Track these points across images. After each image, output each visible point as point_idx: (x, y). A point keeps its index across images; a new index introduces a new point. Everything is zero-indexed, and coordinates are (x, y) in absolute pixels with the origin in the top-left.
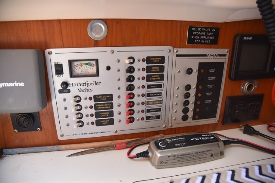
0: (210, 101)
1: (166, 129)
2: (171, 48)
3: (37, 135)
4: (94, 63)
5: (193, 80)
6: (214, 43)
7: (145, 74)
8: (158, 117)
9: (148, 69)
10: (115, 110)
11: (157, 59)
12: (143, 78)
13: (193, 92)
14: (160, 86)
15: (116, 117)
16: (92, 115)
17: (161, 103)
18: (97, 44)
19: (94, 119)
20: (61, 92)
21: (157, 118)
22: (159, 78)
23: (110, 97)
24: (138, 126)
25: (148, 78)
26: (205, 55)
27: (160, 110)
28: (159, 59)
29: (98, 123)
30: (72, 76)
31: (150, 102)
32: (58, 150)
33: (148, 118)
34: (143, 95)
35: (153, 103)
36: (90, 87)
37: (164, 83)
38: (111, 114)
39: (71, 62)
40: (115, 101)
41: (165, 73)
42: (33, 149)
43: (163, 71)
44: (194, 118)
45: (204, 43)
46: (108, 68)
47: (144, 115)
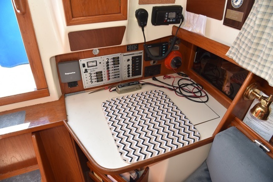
0: (138, 69)
1: (122, 81)
2: (121, 53)
3: (77, 88)
4: (95, 62)
5: (130, 63)
6: (137, 49)
7: (113, 63)
8: (119, 77)
9: (114, 61)
10: (103, 76)
12: (112, 65)
13: (131, 67)
14: (118, 66)
15: (104, 79)
16: (95, 79)
17: (119, 72)
18: (96, 56)
19: (96, 80)
20: (85, 72)
23: (101, 72)
24: (112, 81)
25: (114, 64)
26: (134, 54)
27: (119, 74)
28: (117, 58)
29: (98, 81)
30: (88, 67)
32: (85, 92)
33: (115, 78)
34: (113, 70)
35: (116, 72)
36: (94, 70)
37: (119, 65)
38: (102, 78)
39: (87, 63)
40: (103, 73)
41: (120, 62)
42: (75, 93)
43: (119, 61)
44: (132, 76)
45: (133, 50)
46: (100, 63)
47: (114, 77)
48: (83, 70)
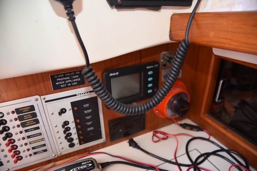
0: (92, 128)
1: (57, 156)
2: (38, 97)
5: (69, 116)
6: (81, 84)
9: (20, 118)
11: (26, 108)
12: (18, 126)
13: (72, 125)
14: (38, 128)
15: (4, 160)
17: (44, 140)
21: (44, 152)
22: (35, 123)
25: (23, 125)
26: (76, 95)
27: (44, 145)
28: (28, 108)
31: (32, 141)
33: (35, 153)
34: (23, 138)
35: (35, 142)
37: (40, 125)
41: (39, 117)
43: (36, 116)
44: (80, 144)
45: (71, 86)
47: (31, 152)
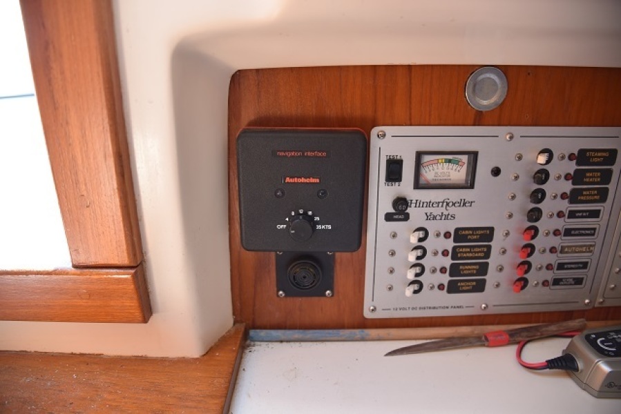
1: (591, 307)
3: (325, 305)
4: (465, 158)
7: (568, 187)
8: (579, 281)
9: (576, 178)
10: (493, 261)
11: (599, 154)
12: (564, 196)
14: (595, 214)
15: (491, 277)
16: (443, 270)
17: (591, 252)
18: (479, 118)
19: (445, 279)
20: (389, 217)
21: (575, 284)
22: (597, 197)
23: (487, 234)
24: (536, 297)
25: (573, 197)
27: (585, 265)
28: (604, 154)
29: (453, 288)
30: (418, 185)
31: (568, 247)
32: (363, 339)
33: (557, 282)
34: (556, 233)
35: (573, 250)
36: (452, 210)
37: (604, 208)
38: (483, 269)
39: (419, 155)
40: (496, 244)
41: (612, 186)
42: (310, 333)
43: (608, 182)
46: (496, 172)
47: (549, 275)
48: (381, 196)
